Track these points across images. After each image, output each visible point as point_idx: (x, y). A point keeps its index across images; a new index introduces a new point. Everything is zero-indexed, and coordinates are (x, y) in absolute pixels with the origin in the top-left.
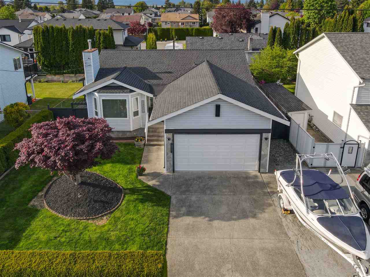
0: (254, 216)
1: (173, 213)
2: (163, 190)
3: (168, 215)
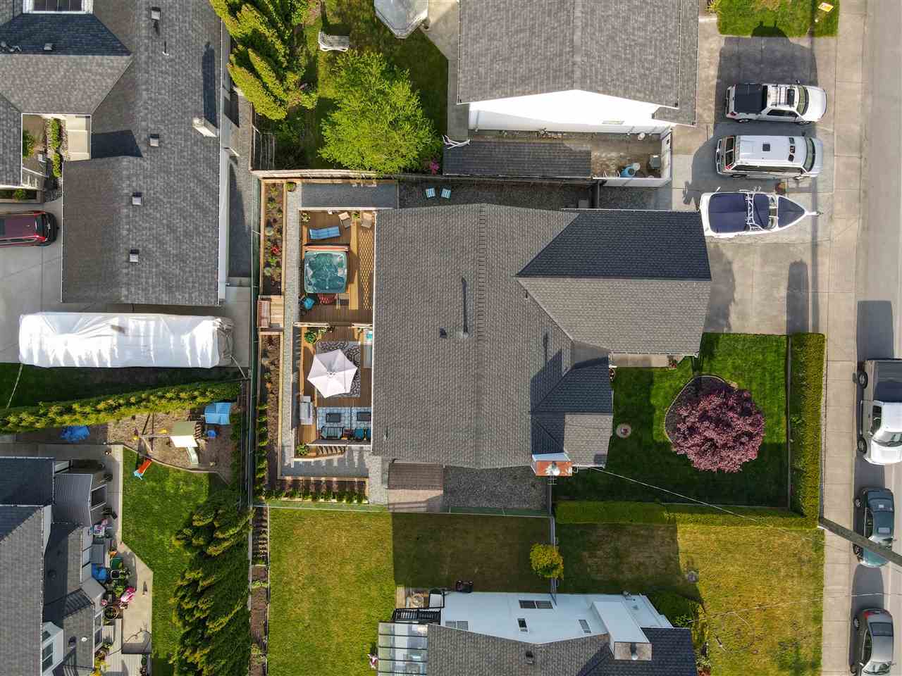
0: (730, 263)
1: (725, 330)
3: (728, 334)
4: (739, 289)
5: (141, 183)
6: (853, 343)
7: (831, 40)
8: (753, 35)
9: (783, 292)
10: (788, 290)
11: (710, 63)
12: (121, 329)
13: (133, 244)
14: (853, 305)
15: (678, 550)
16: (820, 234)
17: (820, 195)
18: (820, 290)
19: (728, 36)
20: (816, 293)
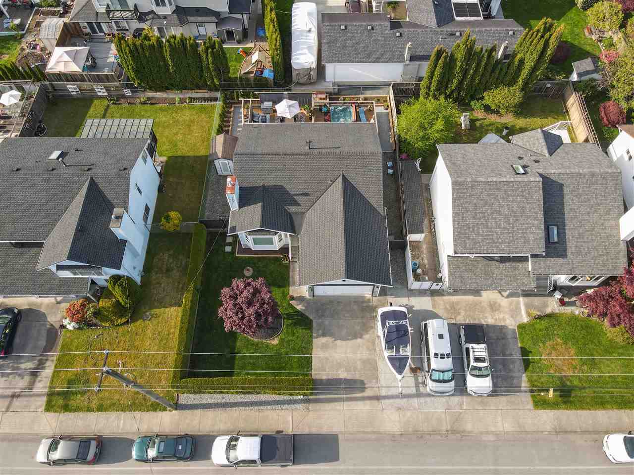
0: (361, 337)
1: (314, 335)
2: (307, 314)
3: (311, 336)
4: (344, 343)
5: (379, 30)
6: (306, 431)
7: (530, 406)
8: (521, 348)
9: (343, 375)
10: (345, 379)
11: (496, 319)
12: (310, 31)
13: (349, 27)
14: (335, 430)
15: (166, 308)
16: (387, 401)
17: (416, 400)
18: (345, 403)
19: (517, 330)
20: (343, 400)
